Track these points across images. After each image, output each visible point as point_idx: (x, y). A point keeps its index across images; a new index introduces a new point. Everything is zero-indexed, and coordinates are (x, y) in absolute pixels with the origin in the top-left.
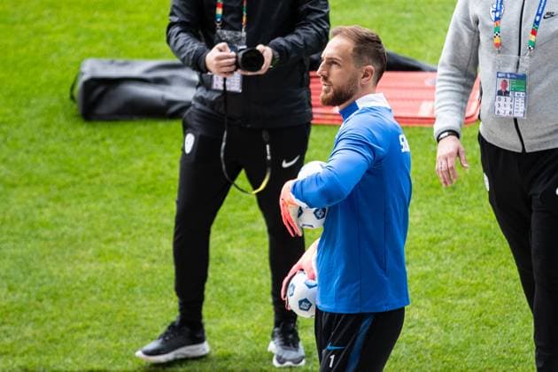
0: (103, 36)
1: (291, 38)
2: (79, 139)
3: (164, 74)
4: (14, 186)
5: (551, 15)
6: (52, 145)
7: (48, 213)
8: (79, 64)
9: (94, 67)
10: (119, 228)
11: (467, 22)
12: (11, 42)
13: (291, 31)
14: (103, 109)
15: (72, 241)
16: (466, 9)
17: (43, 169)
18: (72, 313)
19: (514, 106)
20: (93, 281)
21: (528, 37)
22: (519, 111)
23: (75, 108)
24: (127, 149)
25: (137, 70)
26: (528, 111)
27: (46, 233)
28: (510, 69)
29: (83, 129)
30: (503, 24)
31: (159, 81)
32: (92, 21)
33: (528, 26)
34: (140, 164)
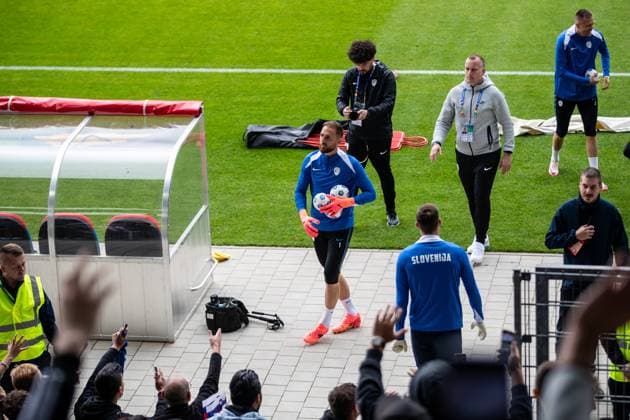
0: (255, 115)
1: (378, 107)
2: (246, 155)
3: (279, 130)
4: (220, 173)
5: (483, 102)
6: (235, 157)
7: (234, 183)
8: (246, 127)
9: (252, 128)
10: (261, 189)
11: (450, 105)
12: (221, 118)
13: (378, 104)
14: (256, 144)
15: (243, 195)
16: (450, 100)
17: (232, 167)
18: (243, 222)
19: (468, 138)
20: (251, 210)
21: (474, 111)
22: (471, 140)
23: (244, 143)
24: (265, 159)
25: (268, 129)
26: (474, 139)
27: (232, 191)
28: (467, 123)
29: (248, 152)
30: (464, 106)
31: (277, 133)
32: (252, 110)
33: (474, 107)
34: (269, 165)
